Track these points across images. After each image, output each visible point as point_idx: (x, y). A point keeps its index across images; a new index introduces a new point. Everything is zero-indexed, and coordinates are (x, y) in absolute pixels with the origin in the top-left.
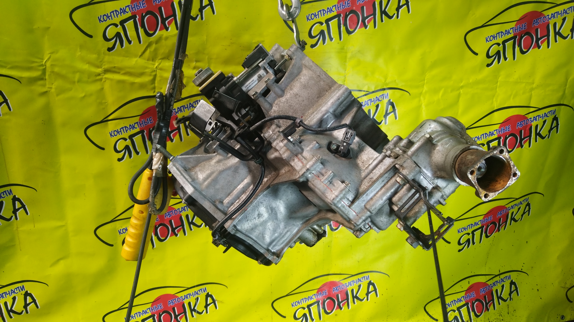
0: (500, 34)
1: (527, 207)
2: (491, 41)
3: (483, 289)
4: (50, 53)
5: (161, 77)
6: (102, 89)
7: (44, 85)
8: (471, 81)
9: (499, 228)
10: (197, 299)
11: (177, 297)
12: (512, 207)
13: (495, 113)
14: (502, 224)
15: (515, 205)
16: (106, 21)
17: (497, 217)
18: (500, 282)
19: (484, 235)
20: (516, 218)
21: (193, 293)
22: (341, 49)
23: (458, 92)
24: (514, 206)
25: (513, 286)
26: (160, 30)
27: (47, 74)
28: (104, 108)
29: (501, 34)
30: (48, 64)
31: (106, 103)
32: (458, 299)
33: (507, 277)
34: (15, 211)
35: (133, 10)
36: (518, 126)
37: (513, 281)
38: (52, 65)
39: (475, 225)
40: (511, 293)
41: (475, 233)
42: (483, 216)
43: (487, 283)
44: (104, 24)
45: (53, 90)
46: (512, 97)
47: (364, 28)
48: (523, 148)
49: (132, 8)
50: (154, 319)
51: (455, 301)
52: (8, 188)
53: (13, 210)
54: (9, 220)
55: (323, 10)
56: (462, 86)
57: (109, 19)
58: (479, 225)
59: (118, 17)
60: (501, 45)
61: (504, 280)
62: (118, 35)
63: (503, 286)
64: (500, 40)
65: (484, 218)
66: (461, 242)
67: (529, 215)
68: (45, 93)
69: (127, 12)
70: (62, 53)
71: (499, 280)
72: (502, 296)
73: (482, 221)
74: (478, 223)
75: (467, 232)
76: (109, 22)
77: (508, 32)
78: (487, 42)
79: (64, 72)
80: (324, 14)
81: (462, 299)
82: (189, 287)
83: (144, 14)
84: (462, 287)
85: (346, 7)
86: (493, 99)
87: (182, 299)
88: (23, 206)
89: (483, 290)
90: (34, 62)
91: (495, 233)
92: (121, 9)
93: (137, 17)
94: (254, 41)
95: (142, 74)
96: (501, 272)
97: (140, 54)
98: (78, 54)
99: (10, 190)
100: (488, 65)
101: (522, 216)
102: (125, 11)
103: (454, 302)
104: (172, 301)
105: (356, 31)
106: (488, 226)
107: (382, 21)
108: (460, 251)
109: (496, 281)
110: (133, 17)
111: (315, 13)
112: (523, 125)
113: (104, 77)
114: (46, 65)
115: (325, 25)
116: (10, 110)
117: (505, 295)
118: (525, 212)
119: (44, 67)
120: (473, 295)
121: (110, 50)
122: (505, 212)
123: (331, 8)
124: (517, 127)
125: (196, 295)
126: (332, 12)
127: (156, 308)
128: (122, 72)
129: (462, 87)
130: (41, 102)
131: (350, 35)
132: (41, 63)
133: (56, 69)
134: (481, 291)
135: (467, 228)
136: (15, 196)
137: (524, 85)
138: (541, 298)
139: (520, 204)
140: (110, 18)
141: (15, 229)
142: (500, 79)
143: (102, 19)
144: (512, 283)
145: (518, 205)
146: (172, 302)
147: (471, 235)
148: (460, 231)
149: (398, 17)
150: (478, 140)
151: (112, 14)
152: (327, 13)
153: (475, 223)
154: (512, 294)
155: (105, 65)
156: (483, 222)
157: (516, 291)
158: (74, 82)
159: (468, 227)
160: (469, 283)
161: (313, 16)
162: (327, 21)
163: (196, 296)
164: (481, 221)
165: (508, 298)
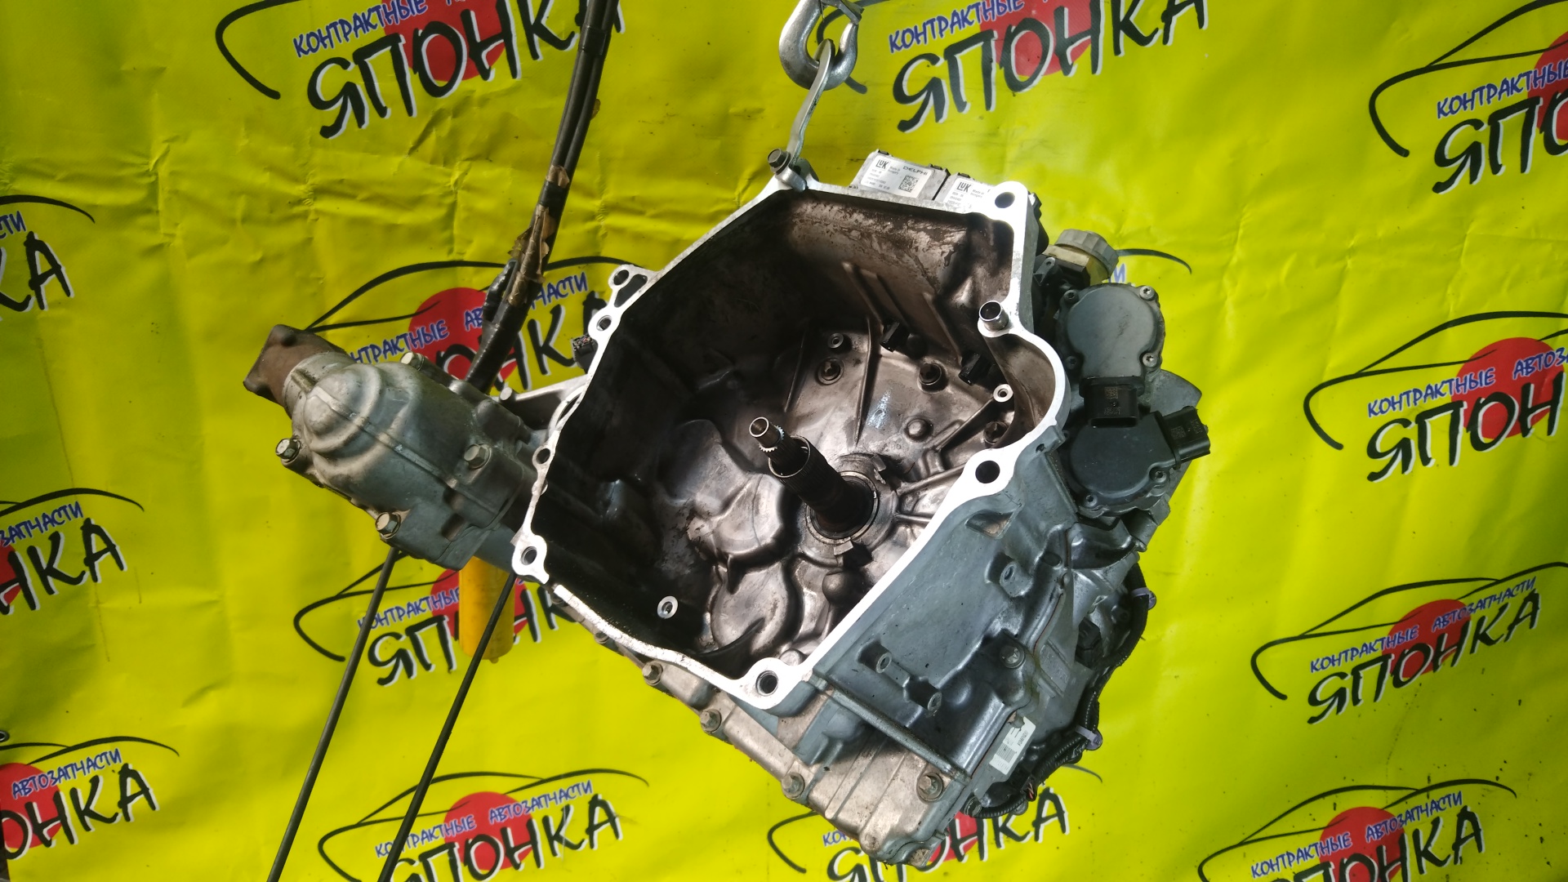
0: (1485, 91)
1: (1529, 605)
2: (1453, 112)
3: (1375, 827)
4: (167, 141)
5: (469, 209)
6: (309, 241)
7: (154, 229)
8: (1381, 233)
9: (1435, 660)
10: (567, 809)
11: (512, 801)
12: (1482, 604)
13: (1449, 330)
14: (1445, 651)
15: (1491, 597)
16: (314, 50)
17: (1434, 630)
18: (1427, 810)
19: (1388, 678)
20: (1491, 634)
21: (555, 794)
22: (990, 135)
23: (1338, 266)
24: (1488, 601)
25: (1466, 823)
26: (466, 77)
27: (162, 197)
28: (314, 294)
29: (1489, 93)
30: (163, 171)
31: (319, 279)
32: (1299, 850)
33: (1452, 797)
34: (91, 559)
35: (390, 21)
36: (1517, 371)
37: (1469, 809)
38: (172, 173)
39: (1362, 651)
40: (1459, 842)
41: (1362, 673)
42: (1391, 627)
43: (1390, 810)
44: (312, 61)
45: (178, 242)
46: (1507, 283)
47: (1060, 73)
48: (1529, 436)
49: (387, 15)
50: (451, 854)
51: (1288, 854)
52: (70, 500)
53: (84, 556)
54: (76, 581)
55: (941, 19)
56: (1352, 246)
57: (325, 46)
58: (1374, 650)
59: (347, 40)
60: (1486, 127)
61: (1442, 806)
62: (349, 90)
63: (1436, 823)
64: (1482, 111)
65: (1391, 633)
66: (1319, 696)
67: (1532, 625)
68: (156, 250)
69: (374, 27)
70: (199, 141)
71: (1427, 805)
72: (1430, 849)
73: (1385, 640)
74: (1375, 647)
75: (1337, 669)
76: (324, 54)
77: (1510, 86)
78: (1439, 117)
79: (205, 193)
80: (941, 31)
81: (1312, 851)
82: (545, 776)
83: (420, 32)
84: (1313, 817)
85: (1010, 9)
86: (1446, 289)
87: (526, 807)
88: (111, 548)
89: (1376, 829)
90: (124, 165)
91: (1423, 673)
92: (356, 17)
93: (400, 41)
94: (732, 110)
95: (415, 202)
96: (1433, 782)
97: (411, 146)
98: (243, 143)
99: (77, 504)
100: (1439, 187)
101: (1511, 628)
102: (367, 23)
103: (1286, 857)
104: (501, 810)
105: (1036, 82)
106: (1402, 656)
107: (1117, 51)
108: (1312, 720)
109: (1417, 808)
110: (390, 40)
111: (916, 28)
112: (1533, 369)
113: (313, 208)
114: (156, 174)
115: (942, 62)
116: (68, 293)
117: (1441, 846)
118: (1521, 616)
119: (153, 179)
120: (1344, 841)
121: (327, 132)
122: (1459, 618)
123: (962, 12)
124: (1515, 373)
125: (563, 799)
126: (966, 24)
127: (456, 826)
128: (363, 195)
129: (1352, 251)
130: (147, 272)
131: (1018, 94)
132: (145, 168)
133: (185, 186)
134: (1370, 832)
135: (1339, 660)
136: (88, 521)
137: (1548, 247)
138: (1548, 863)
139: (1505, 596)
140: (327, 41)
141: (92, 605)
142: (1472, 229)
143: (304, 46)
144: (1465, 815)
145: (1499, 598)
146: (500, 814)
147: (1350, 678)
148: (1318, 666)
149: (1166, 40)
150: (1391, 408)
151: (332, 30)
152: (952, 26)
153: (1365, 645)
154: (1461, 847)
155: (314, 175)
156: (1388, 642)
157: (1474, 838)
158: (232, 222)
159: (1343, 655)
160: (1335, 809)
161: (908, 37)
162: (951, 52)
163: (564, 802)
164: (1382, 640)
165: (1449, 856)
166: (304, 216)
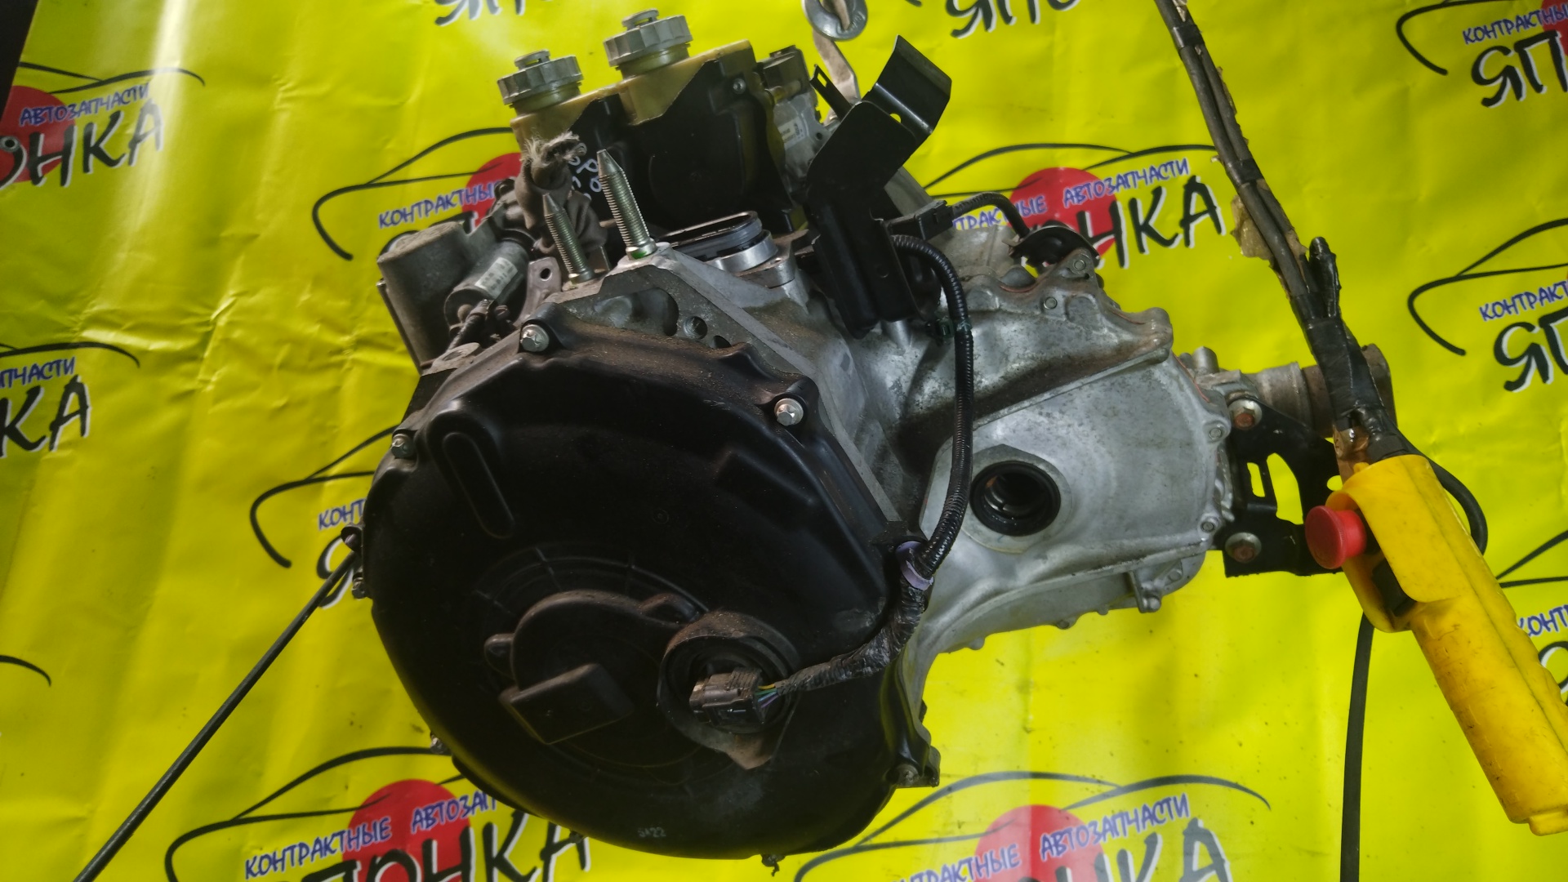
4: (236, 295)
6: (336, 389)
7: (192, 375)
16: (396, 224)
27: (212, 345)
28: (324, 444)
30: (222, 322)
31: (335, 427)
38: (230, 324)
44: (390, 232)
45: (208, 389)
57: (406, 220)
68: (188, 394)
70: (265, 296)
76: (403, 226)
79: (253, 340)
113: (351, 357)
114: (215, 325)
116: (84, 432)
119: (210, 328)
130: (169, 416)
132: (207, 319)
133: (237, 334)
140: (409, 217)
143: (388, 221)
158: (269, 368)
166: (340, 365)
